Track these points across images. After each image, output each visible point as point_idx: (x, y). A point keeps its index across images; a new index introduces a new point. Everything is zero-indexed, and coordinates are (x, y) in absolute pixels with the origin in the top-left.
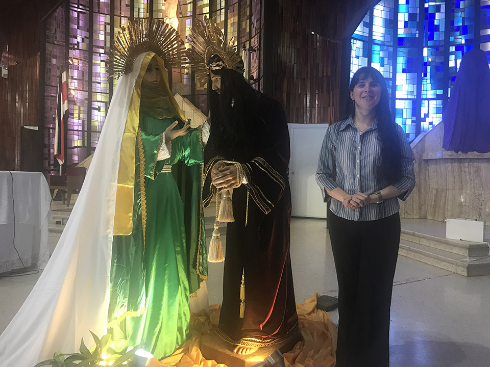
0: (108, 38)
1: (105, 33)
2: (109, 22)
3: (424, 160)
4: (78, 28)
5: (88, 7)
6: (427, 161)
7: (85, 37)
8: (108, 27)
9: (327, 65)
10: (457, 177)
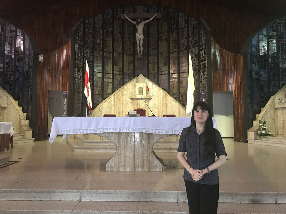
0: (102, 42)
1: (100, 39)
2: (102, 33)
3: (275, 108)
5: (92, 24)
6: (276, 108)
7: (91, 41)
8: (102, 36)
9: (231, 64)
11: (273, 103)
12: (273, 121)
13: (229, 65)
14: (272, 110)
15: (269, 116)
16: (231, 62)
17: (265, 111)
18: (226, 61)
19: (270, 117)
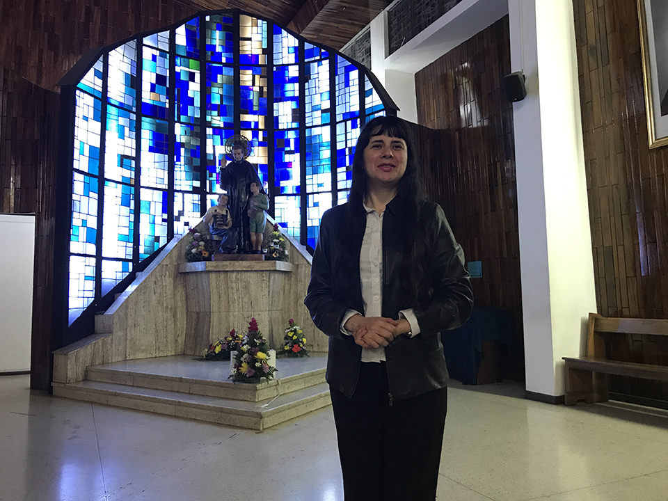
3: (181, 273)
6: (184, 275)
10: (222, 295)
11: (170, 258)
12: (169, 314)
14: (168, 280)
15: (154, 299)
19: (159, 302)
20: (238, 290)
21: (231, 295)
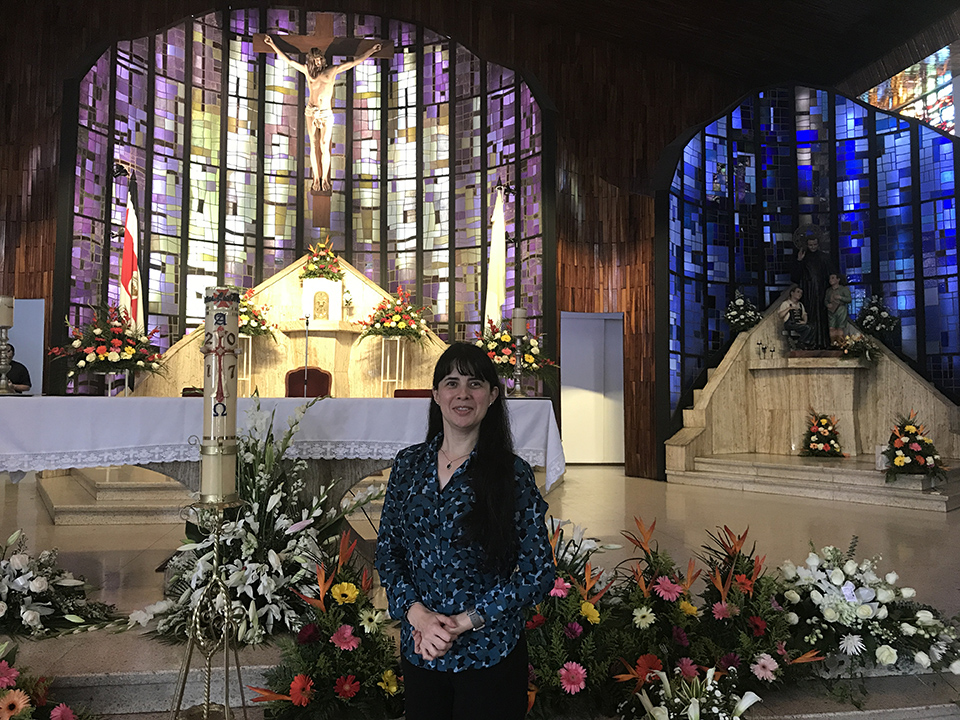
0: (181, 127)
1: (176, 117)
2: (183, 97)
4: (130, 102)
5: (147, 62)
7: (141, 121)
8: (181, 106)
9: (618, 226)
10: (803, 393)
11: (742, 354)
12: (743, 411)
13: (614, 230)
14: (741, 377)
15: (731, 394)
16: (618, 219)
17: (720, 377)
18: (603, 217)
19: (735, 399)
20: (819, 388)
21: (811, 393)
